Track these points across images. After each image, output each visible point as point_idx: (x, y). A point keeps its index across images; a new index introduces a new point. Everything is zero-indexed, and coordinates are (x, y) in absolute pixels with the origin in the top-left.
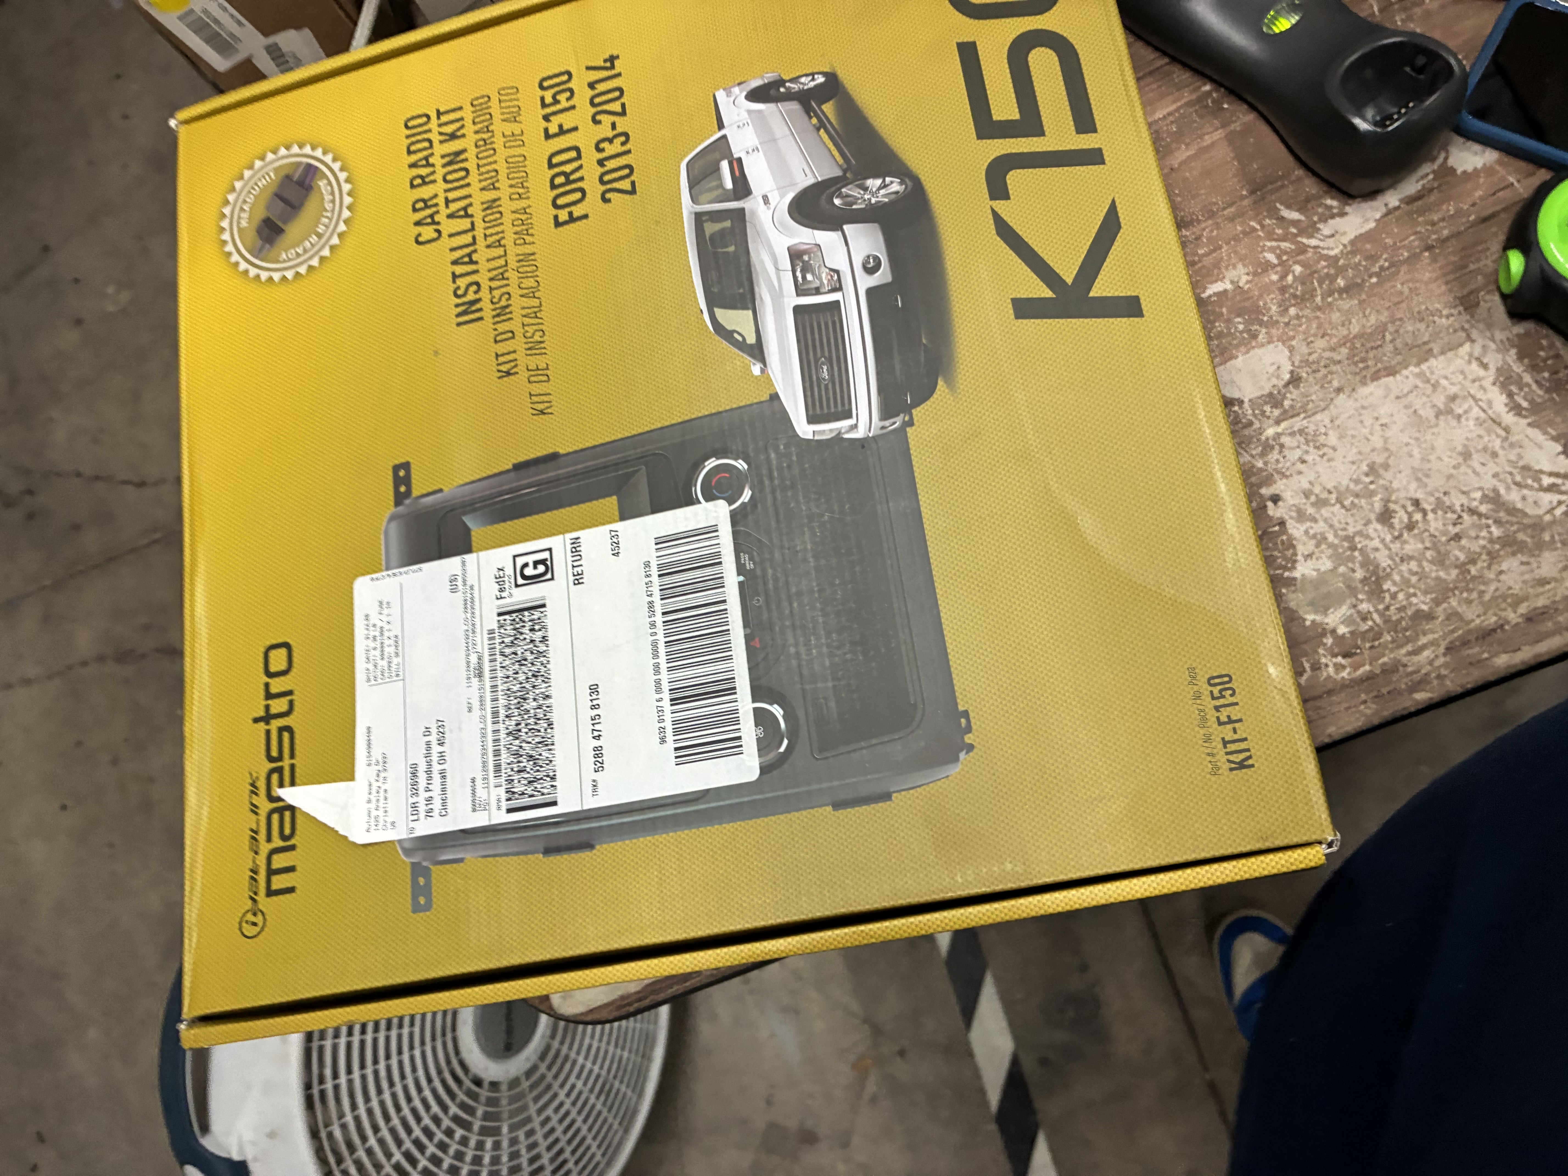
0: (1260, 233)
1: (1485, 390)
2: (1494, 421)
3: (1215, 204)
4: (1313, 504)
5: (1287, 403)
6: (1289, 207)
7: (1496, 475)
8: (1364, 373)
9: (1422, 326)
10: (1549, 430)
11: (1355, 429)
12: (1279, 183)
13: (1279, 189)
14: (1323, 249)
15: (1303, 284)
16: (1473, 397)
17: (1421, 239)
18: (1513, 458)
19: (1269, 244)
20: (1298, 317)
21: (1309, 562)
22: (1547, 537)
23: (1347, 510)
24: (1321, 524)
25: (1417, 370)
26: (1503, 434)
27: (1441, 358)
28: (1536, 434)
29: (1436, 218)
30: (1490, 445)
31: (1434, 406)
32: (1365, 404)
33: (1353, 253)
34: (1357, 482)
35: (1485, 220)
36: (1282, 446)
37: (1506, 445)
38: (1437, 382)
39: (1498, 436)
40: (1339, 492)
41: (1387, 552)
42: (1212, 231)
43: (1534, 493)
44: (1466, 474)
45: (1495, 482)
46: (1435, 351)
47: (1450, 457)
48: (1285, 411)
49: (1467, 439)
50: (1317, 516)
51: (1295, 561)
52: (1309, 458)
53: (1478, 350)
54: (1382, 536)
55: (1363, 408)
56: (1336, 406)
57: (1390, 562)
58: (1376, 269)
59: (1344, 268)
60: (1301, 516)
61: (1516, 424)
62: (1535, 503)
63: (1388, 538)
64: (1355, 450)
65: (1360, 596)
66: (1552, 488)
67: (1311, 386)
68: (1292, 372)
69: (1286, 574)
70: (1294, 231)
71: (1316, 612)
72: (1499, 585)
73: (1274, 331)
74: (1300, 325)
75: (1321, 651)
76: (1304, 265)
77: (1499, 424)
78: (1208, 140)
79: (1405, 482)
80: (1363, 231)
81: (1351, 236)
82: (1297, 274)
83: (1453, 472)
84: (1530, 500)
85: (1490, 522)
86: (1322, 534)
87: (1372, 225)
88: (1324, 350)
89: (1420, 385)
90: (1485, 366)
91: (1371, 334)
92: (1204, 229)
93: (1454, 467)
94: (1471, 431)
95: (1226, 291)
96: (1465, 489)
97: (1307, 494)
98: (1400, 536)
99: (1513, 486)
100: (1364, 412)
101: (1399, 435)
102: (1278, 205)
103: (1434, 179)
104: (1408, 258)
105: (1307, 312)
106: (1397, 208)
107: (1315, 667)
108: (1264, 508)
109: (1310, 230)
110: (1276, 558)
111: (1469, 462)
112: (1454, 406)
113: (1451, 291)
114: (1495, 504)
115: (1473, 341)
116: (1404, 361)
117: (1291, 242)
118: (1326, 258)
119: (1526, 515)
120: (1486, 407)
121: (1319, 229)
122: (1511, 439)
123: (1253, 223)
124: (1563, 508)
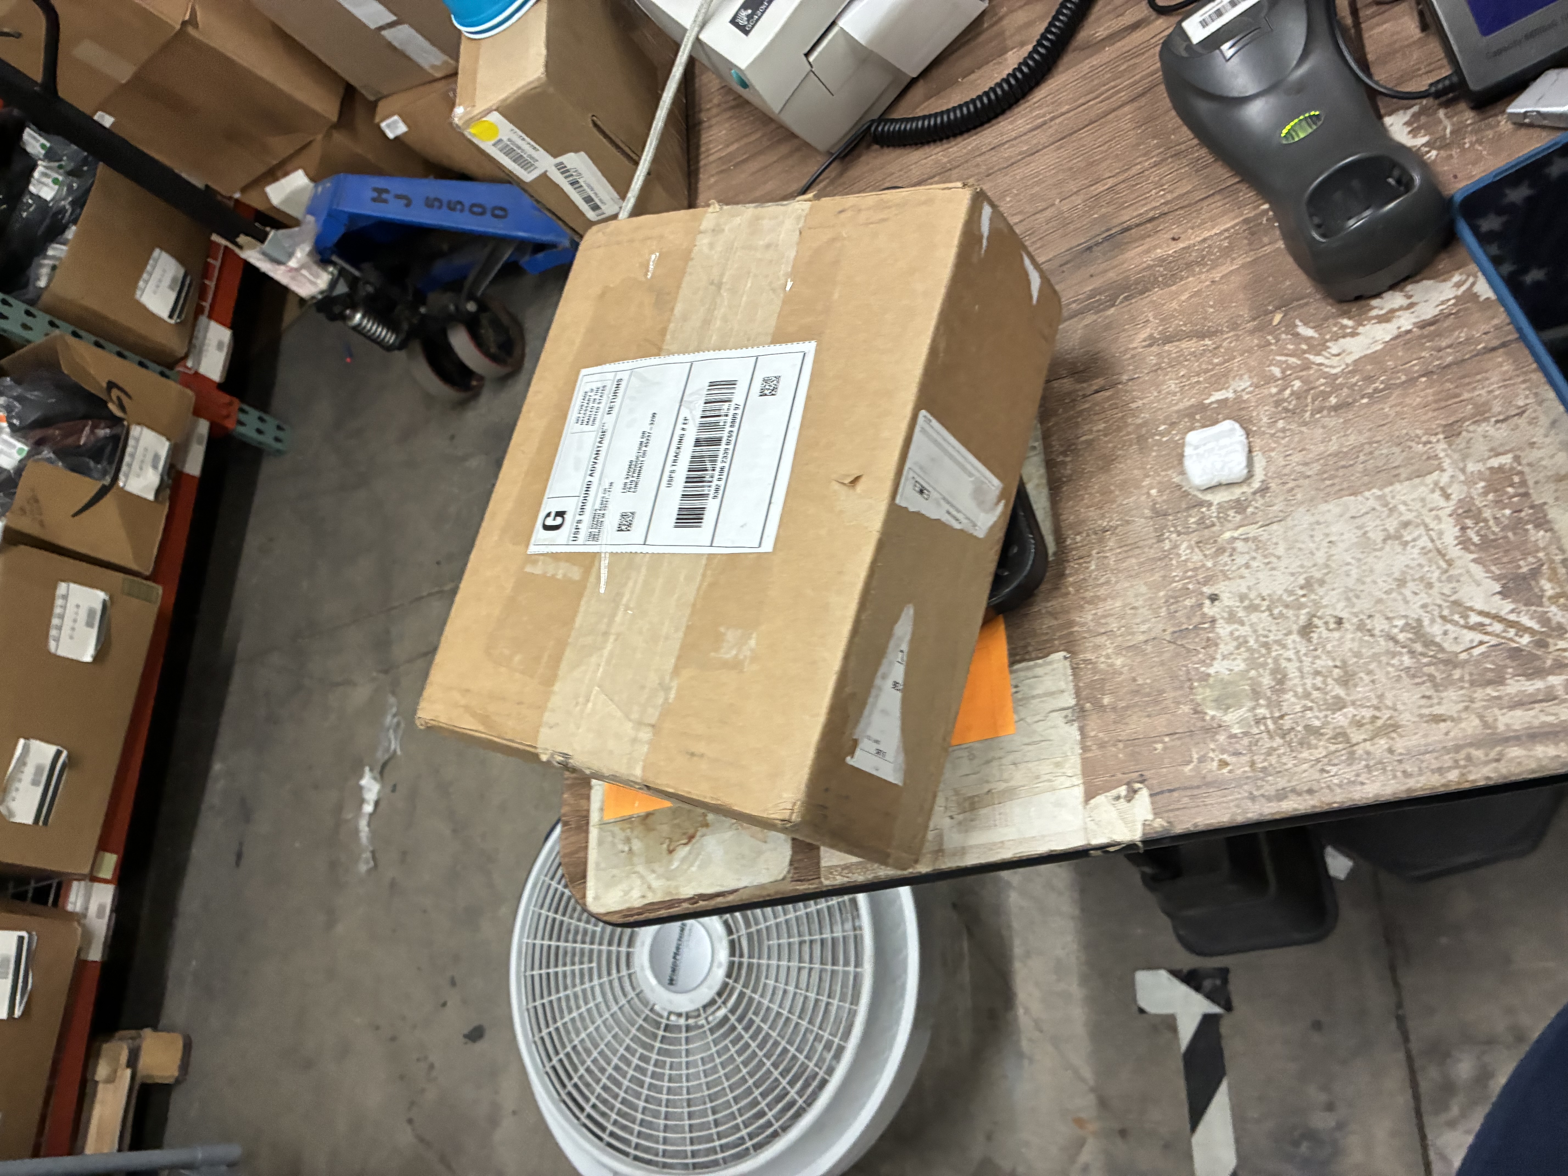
0: (1273, 347)
1: (1440, 520)
2: (1439, 552)
3: (1241, 316)
4: (1246, 608)
5: (1250, 510)
6: (1306, 324)
7: (1424, 606)
8: (1328, 489)
9: (1397, 451)
10: (1493, 568)
11: (1303, 542)
12: (1302, 302)
13: (1301, 306)
14: (1327, 366)
15: (1298, 398)
16: (1426, 525)
17: (1424, 364)
18: (1446, 591)
19: (1278, 358)
20: (1284, 430)
21: (1225, 662)
22: (1457, 674)
23: (1274, 618)
24: (1247, 628)
25: (1379, 493)
26: (1445, 566)
27: (1406, 484)
28: (1478, 571)
29: (1444, 344)
30: (1428, 576)
31: (1385, 530)
32: (1322, 520)
33: (1353, 372)
34: (1291, 593)
35: (1494, 349)
36: (1234, 549)
37: (1444, 577)
38: (1395, 507)
39: (1438, 567)
40: (1271, 601)
41: (1298, 664)
42: (1230, 343)
43: (1457, 629)
44: (1396, 600)
45: (1421, 612)
46: (1403, 476)
47: (1385, 581)
48: (1246, 517)
49: (1407, 566)
50: (1245, 619)
51: (1214, 659)
52: (1254, 564)
53: (1445, 480)
54: (1299, 647)
55: (1318, 523)
56: (1293, 519)
57: (1297, 674)
58: (1370, 390)
59: (1341, 386)
60: (1232, 618)
61: (1460, 558)
62: (1456, 638)
63: (1303, 651)
64: (1299, 563)
65: (1262, 701)
66: (1478, 627)
67: (1275, 497)
68: (1263, 481)
69: (1203, 669)
70: (1304, 347)
71: (1218, 708)
72: (1396, 714)
74: (1283, 438)
75: (1212, 746)
76: (1304, 381)
77: (1443, 556)
79: (1334, 601)
80: (1368, 352)
81: (1356, 356)
83: (1384, 596)
84: (1452, 636)
86: (1245, 637)
87: (1379, 347)
88: (1298, 464)
89: (1378, 508)
90: (1447, 497)
91: (1346, 453)
92: (1225, 340)
93: (1386, 592)
94: (1413, 559)
95: (1227, 399)
96: (1391, 615)
97: (1242, 598)
98: (1316, 649)
99: (1439, 620)
100: (1317, 527)
101: (1343, 555)
102: (1298, 322)
103: (1454, 305)
104: (1404, 382)
105: (1293, 426)
107: (1202, 759)
108: (1201, 606)
109: (1319, 347)
110: (1198, 652)
111: (1403, 590)
112: (1405, 533)
113: (1436, 418)
114: (1415, 633)
115: (1443, 470)
116: (1370, 483)
117: (1299, 358)
118: (1326, 376)
119: (1442, 650)
120: (1435, 537)
121: (1329, 348)
122: (1451, 572)
123: (1270, 338)
124: (1483, 648)
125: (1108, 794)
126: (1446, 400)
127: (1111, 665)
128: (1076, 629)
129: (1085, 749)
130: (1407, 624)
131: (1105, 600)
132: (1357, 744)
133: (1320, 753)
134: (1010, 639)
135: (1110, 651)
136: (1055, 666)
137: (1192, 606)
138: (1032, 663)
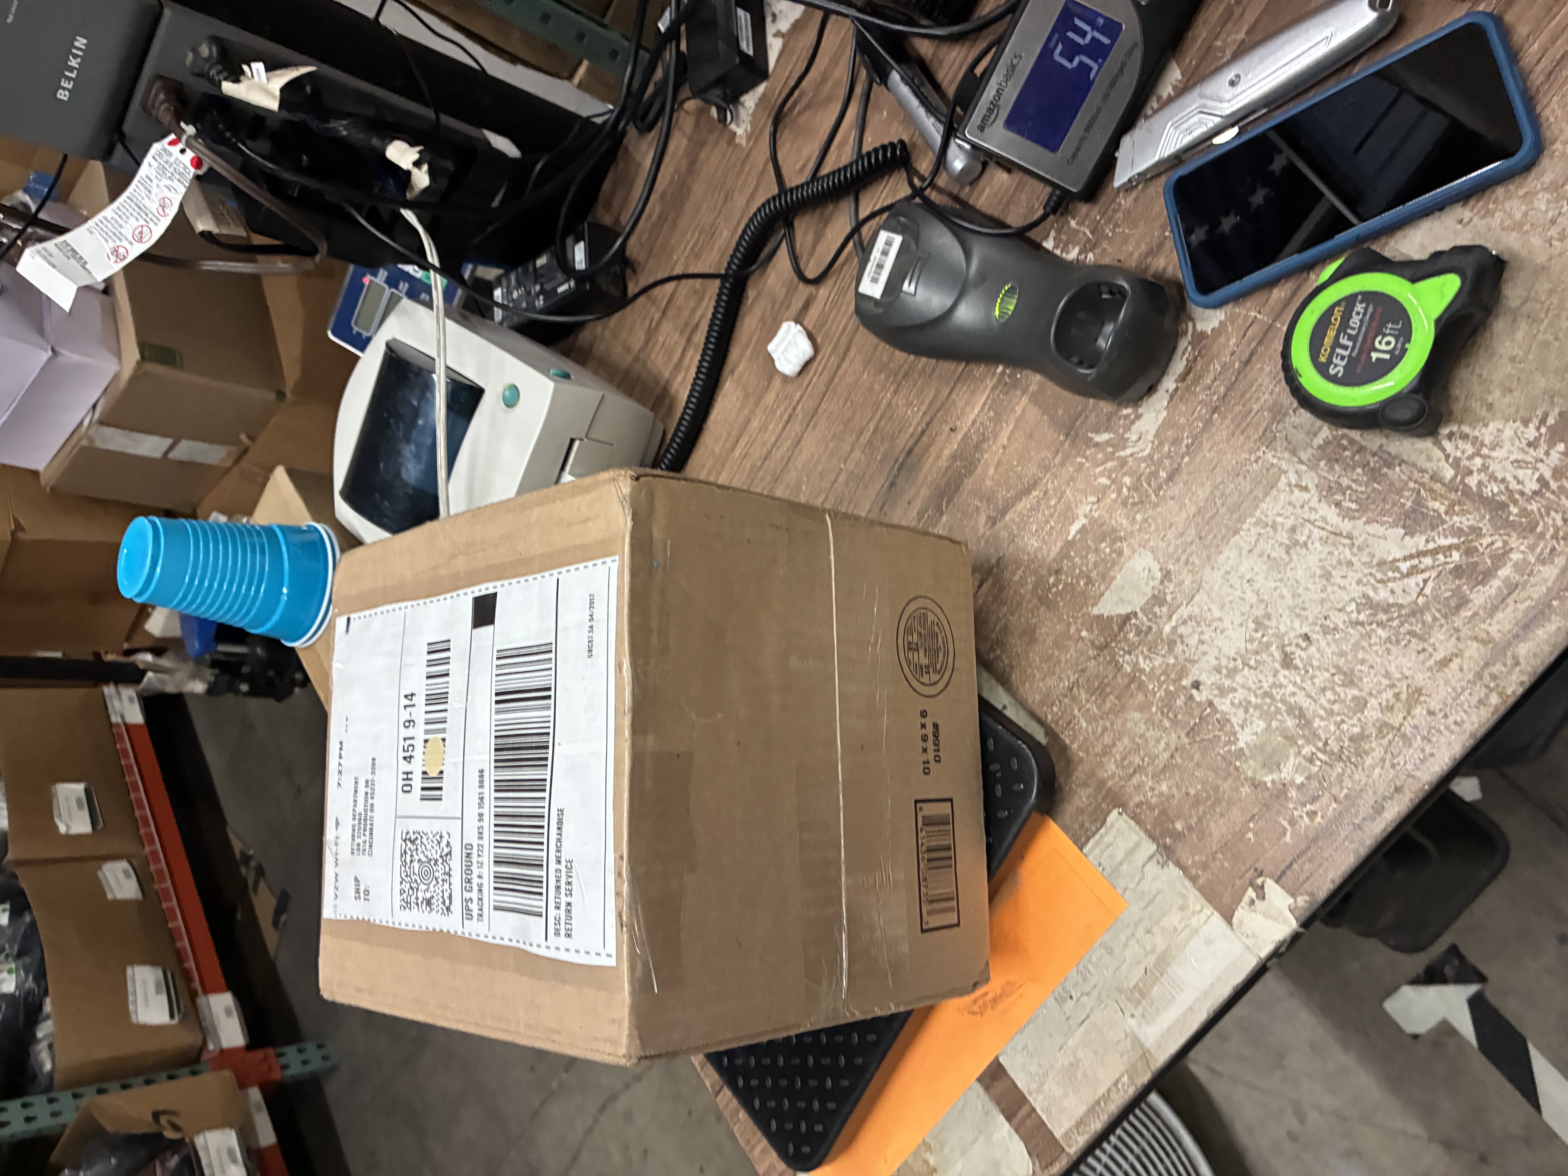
0: (1088, 465)
1: (1315, 510)
2: (1335, 534)
3: (1045, 458)
4: (1227, 676)
5: (1169, 598)
6: (1097, 431)
7: (1359, 582)
8: (1215, 542)
9: (1241, 479)
10: (1385, 519)
11: (1229, 595)
12: (1083, 416)
13: (1084, 422)
14: (1138, 453)
15: (1136, 489)
16: (1309, 521)
17: (1206, 405)
18: (1365, 559)
19: (1098, 470)
20: (1145, 520)
21: (1246, 730)
22: (1428, 617)
23: (1255, 669)
24: (1241, 691)
25: (1254, 519)
26: (1347, 541)
27: (1268, 499)
28: (1374, 528)
29: (1209, 381)
30: (1342, 556)
31: (1281, 544)
32: (1228, 569)
33: (1161, 444)
34: (1252, 640)
35: (1248, 361)
36: (1181, 636)
38: (1274, 522)
39: (1344, 546)
40: (1241, 657)
41: (1303, 693)
42: (1053, 482)
43: (1399, 582)
44: (1334, 592)
45: (1361, 588)
46: (1260, 496)
47: (1314, 583)
48: (1170, 605)
49: (1320, 561)
50: (1235, 685)
51: (1235, 734)
52: (1205, 637)
53: (1293, 478)
54: (1292, 679)
55: (1227, 573)
56: (1207, 583)
57: (1309, 701)
58: (1184, 449)
59: (1161, 461)
60: (1223, 691)
61: (1354, 527)
62: (1404, 591)
63: (1298, 680)
64: (1238, 614)
65: (1300, 742)
66: (1412, 571)
67: (1180, 573)
68: (1161, 570)
69: (1233, 748)
70: (1110, 449)
71: (1271, 772)
72: (1409, 681)
73: (1133, 541)
74: (1150, 525)
75: (1291, 806)
76: (1130, 474)
77: (1341, 534)
78: (1018, 410)
79: (1289, 623)
80: (1160, 422)
81: (1153, 431)
82: (1128, 484)
83: (1324, 595)
84: (1399, 591)
85: (1374, 626)
86: (1245, 699)
87: (1165, 413)
88: (1176, 538)
89: (1262, 531)
90: (1306, 489)
91: (1205, 506)
92: (1047, 483)
93: (1322, 591)
94: (1320, 552)
95: (1084, 526)
96: (1340, 606)
97: (1218, 669)
98: (1307, 671)
99: (1378, 585)
100: (1230, 577)
101: (1266, 584)
102: (1090, 435)
103: (1193, 349)
104: (1204, 427)
105: (1150, 512)
106: (1176, 389)
107: (1292, 822)
108: (1191, 697)
109: (1121, 443)
110: (1219, 737)
111: (1332, 581)
112: (1298, 537)
113: (1249, 438)
114: (1371, 608)
115: (1286, 472)
116: (1240, 517)
117: (1112, 460)
118: (1144, 459)
119: (1401, 606)
120: (1323, 525)
121: (1128, 439)
122: (1357, 543)
123: (1079, 460)
124: (1430, 584)
125: (1242, 904)
126: (1245, 420)
127: (1161, 794)
128: (1110, 783)
129: (1194, 879)
130: (1357, 604)
131: (1114, 744)
132: (1401, 725)
133: (1378, 753)
134: (1065, 828)
135: (1150, 783)
136: (1117, 826)
137: (1185, 704)
138: (1097, 837)
